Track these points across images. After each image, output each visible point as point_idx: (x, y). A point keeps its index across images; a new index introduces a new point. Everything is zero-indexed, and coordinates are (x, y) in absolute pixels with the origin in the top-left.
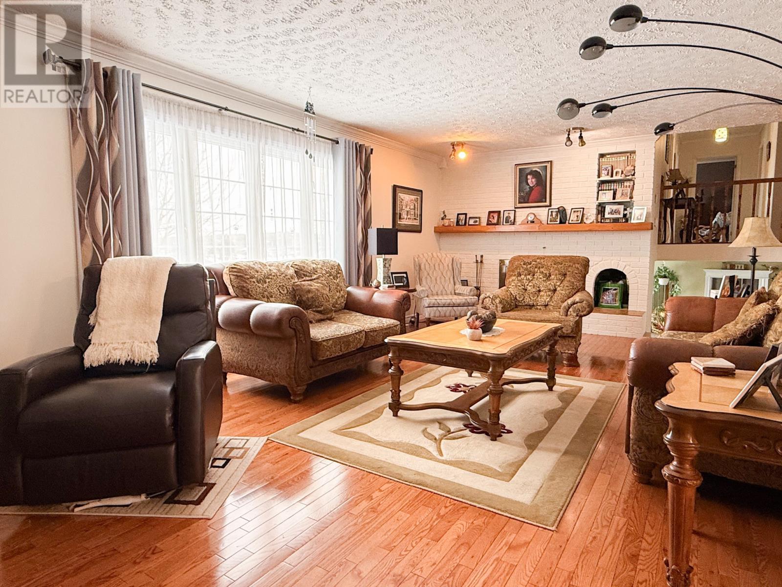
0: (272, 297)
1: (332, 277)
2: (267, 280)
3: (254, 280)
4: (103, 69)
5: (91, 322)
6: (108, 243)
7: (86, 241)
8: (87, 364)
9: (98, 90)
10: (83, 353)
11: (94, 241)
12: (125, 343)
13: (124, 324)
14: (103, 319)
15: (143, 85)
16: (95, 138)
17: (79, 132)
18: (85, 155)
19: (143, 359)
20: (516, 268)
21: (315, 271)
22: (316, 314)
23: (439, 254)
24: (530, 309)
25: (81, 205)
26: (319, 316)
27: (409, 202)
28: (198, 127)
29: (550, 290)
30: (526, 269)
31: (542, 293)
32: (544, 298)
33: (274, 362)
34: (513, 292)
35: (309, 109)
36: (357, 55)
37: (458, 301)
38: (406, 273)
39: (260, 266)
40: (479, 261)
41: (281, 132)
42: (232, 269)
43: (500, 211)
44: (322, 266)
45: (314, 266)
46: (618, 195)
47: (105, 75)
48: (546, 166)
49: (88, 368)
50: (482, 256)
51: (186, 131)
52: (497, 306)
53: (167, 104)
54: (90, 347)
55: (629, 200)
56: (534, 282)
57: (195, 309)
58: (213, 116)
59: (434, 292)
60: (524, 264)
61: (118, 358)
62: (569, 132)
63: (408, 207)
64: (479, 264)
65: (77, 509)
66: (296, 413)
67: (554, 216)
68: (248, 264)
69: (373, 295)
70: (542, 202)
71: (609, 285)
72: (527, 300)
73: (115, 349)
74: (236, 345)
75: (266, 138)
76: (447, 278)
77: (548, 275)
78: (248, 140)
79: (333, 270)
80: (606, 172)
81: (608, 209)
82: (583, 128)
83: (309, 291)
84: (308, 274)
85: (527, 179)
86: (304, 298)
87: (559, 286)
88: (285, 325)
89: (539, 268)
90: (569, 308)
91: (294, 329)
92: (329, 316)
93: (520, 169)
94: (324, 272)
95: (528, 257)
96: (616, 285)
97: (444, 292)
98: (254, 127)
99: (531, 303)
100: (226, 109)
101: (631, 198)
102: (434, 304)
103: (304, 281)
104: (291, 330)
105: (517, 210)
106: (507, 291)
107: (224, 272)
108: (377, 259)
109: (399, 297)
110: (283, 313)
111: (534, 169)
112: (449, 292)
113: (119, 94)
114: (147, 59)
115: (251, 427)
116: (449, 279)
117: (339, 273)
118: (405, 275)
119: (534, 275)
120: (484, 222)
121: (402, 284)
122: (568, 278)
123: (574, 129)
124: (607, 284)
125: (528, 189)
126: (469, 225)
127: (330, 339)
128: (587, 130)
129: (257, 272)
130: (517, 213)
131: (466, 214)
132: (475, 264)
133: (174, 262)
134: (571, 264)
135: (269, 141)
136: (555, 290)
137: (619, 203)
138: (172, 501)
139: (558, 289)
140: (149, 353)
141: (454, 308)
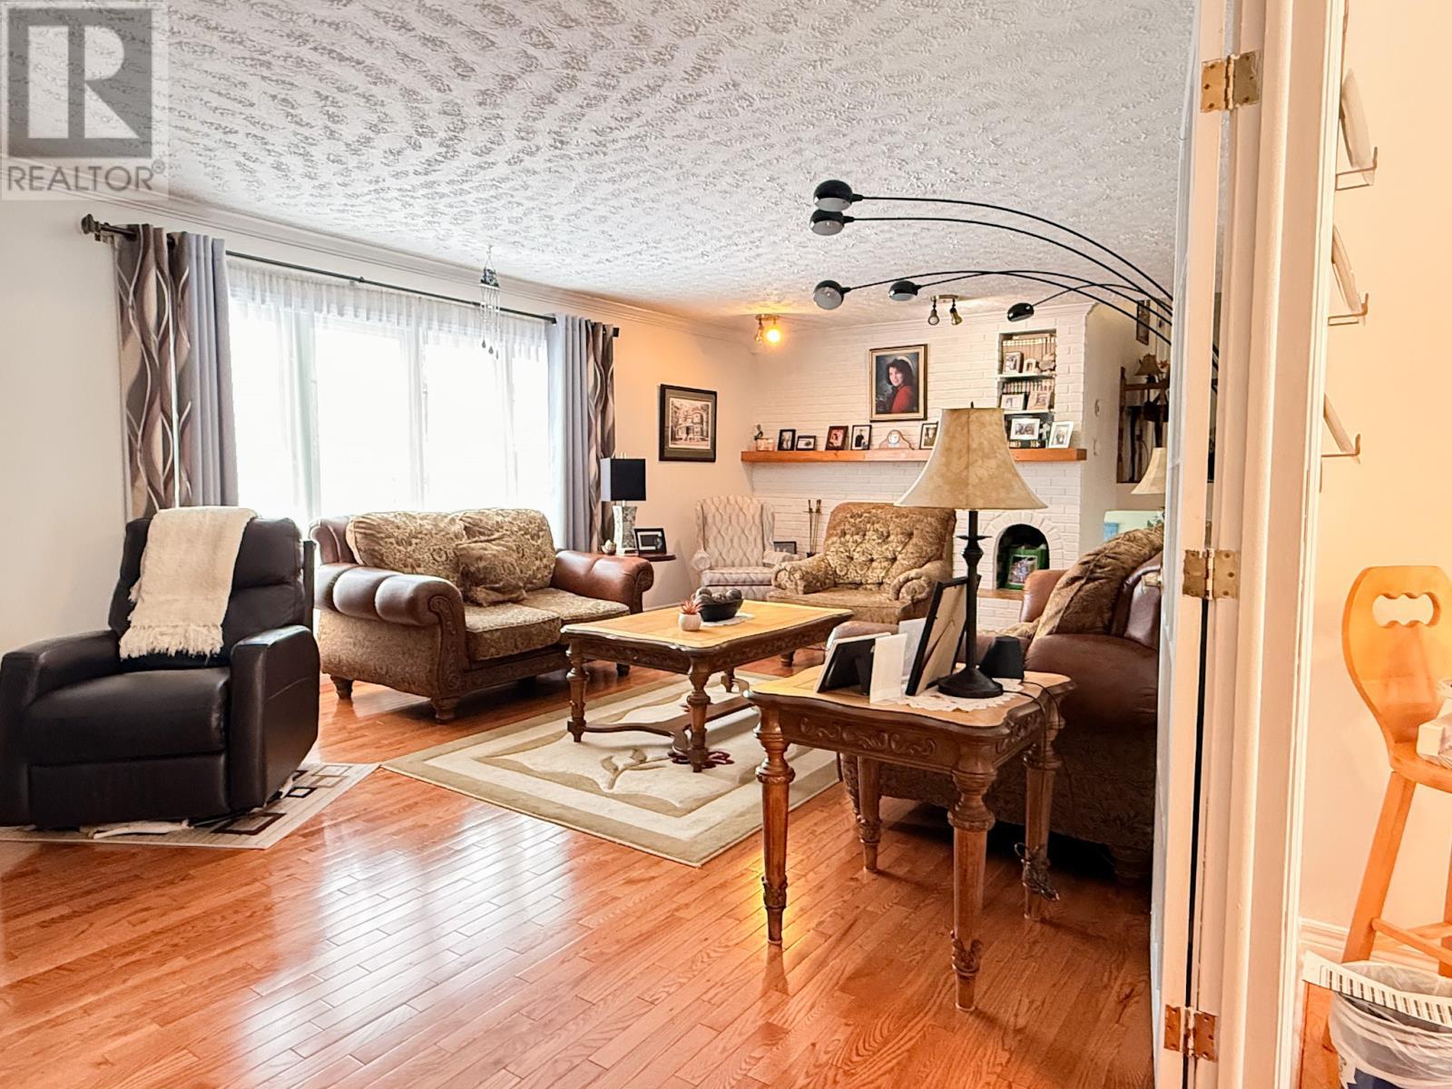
0: (419, 566)
1: (528, 537)
2: (414, 541)
3: (392, 540)
4: (168, 235)
5: (132, 597)
6: (170, 487)
7: (138, 484)
8: (124, 654)
9: (160, 268)
10: (119, 638)
11: (150, 484)
12: (177, 626)
13: (177, 600)
14: (147, 593)
15: (229, 253)
16: (153, 336)
17: (131, 327)
18: (138, 360)
19: (200, 649)
20: (839, 524)
21: (499, 526)
22: (491, 592)
23: (739, 499)
24: (856, 589)
25: (133, 433)
26: (494, 596)
27: (691, 412)
28: (316, 310)
29: (887, 559)
30: (854, 525)
31: (874, 564)
32: (876, 573)
33: (410, 661)
34: (831, 562)
35: (488, 279)
36: (541, 209)
37: (760, 577)
38: (661, 530)
39: (404, 519)
40: (814, 510)
41: (455, 310)
42: (358, 524)
43: (847, 427)
44: (514, 519)
45: (499, 519)
46: (1031, 402)
47: (171, 244)
48: (918, 354)
49: (125, 660)
50: (819, 502)
51: (297, 316)
52: (796, 584)
53: (267, 278)
54: (129, 631)
55: (1046, 410)
56: (863, 545)
57: (281, 582)
58: (341, 290)
59: (729, 562)
60: (851, 517)
61: (166, 646)
62: (935, 301)
63: (689, 420)
64: (814, 515)
65: (97, 836)
66: (437, 736)
67: (931, 436)
68: (385, 516)
69: (592, 566)
70: (912, 412)
71: (1022, 552)
72: (853, 576)
73: (162, 634)
74: (359, 638)
75: (430, 319)
76: (751, 539)
77: (885, 534)
78: (398, 323)
79: (533, 526)
80: (1012, 364)
81: (1015, 423)
82: (956, 297)
83: (480, 558)
84: (486, 532)
85: (888, 374)
86: (472, 569)
87: (900, 553)
88: (422, 607)
89: (873, 524)
90: (901, 587)
91: (437, 614)
92: (514, 596)
93: (877, 357)
94: (515, 529)
95: (860, 504)
96: (1033, 551)
97: (745, 561)
98: (409, 305)
99: (858, 579)
100: (361, 280)
101: (1051, 407)
102: (719, 581)
103: (476, 542)
104: (432, 614)
105: (874, 425)
106: (823, 560)
107: (348, 528)
108: (614, 508)
109: (631, 568)
110: (420, 589)
111: (899, 358)
112: (753, 561)
113: (190, 271)
114: (236, 215)
115: (365, 751)
116: (755, 540)
117: (542, 530)
118: (659, 534)
119: (865, 535)
120: (822, 445)
121: (653, 548)
122: (914, 540)
123: (941, 297)
124: (1019, 550)
125: (891, 391)
126: (798, 449)
127: (497, 630)
128: (962, 298)
129: (398, 528)
130: (873, 430)
131: (794, 431)
132: (808, 515)
133: (253, 515)
134: (922, 517)
135: (435, 324)
136: (894, 559)
137: (1035, 416)
138: (222, 830)
139: (899, 557)
140: (210, 640)
141: (754, 588)
